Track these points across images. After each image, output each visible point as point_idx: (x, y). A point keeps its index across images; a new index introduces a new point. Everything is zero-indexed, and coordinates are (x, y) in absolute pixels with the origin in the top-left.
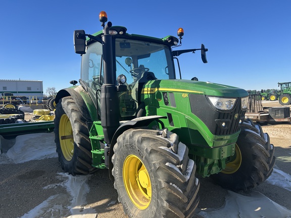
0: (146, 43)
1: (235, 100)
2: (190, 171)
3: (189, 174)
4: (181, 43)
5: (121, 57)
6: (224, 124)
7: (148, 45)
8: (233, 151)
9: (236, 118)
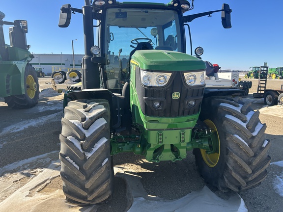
0: (144, 10)
1: (170, 74)
2: (94, 150)
3: (93, 153)
4: (193, 5)
5: (146, 28)
6: (157, 104)
7: (146, 12)
8: (183, 137)
9: (176, 97)
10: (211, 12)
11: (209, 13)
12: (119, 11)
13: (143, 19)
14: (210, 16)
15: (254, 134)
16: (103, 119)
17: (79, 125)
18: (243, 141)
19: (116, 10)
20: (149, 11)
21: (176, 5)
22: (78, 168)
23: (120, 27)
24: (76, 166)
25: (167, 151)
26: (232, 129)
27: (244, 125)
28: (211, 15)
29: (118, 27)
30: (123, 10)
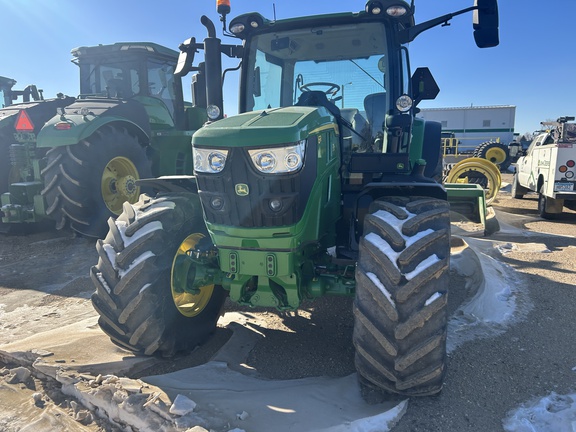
0: (316, 30)
1: (226, 152)
3: (128, 271)
6: (216, 202)
7: (318, 33)
8: (270, 266)
9: (243, 193)
10: (450, 17)
11: (444, 20)
12: (275, 38)
13: (356, 43)
14: (446, 24)
15: (409, 276)
16: (158, 222)
17: (122, 228)
18: (382, 287)
19: (270, 36)
20: (326, 30)
21: (376, 11)
22: (109, 292)
23: (317, 62)
24: (107, 288)
25: (264, 289)
26: (367, 262)
27: (393, 256)
28: (448, 22)
29: (312, 62)
30: (283, 35)
